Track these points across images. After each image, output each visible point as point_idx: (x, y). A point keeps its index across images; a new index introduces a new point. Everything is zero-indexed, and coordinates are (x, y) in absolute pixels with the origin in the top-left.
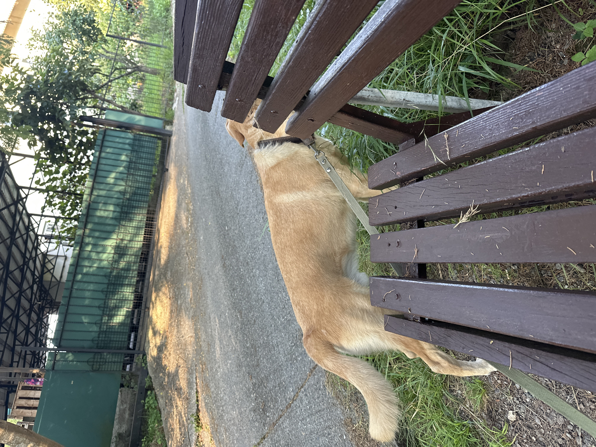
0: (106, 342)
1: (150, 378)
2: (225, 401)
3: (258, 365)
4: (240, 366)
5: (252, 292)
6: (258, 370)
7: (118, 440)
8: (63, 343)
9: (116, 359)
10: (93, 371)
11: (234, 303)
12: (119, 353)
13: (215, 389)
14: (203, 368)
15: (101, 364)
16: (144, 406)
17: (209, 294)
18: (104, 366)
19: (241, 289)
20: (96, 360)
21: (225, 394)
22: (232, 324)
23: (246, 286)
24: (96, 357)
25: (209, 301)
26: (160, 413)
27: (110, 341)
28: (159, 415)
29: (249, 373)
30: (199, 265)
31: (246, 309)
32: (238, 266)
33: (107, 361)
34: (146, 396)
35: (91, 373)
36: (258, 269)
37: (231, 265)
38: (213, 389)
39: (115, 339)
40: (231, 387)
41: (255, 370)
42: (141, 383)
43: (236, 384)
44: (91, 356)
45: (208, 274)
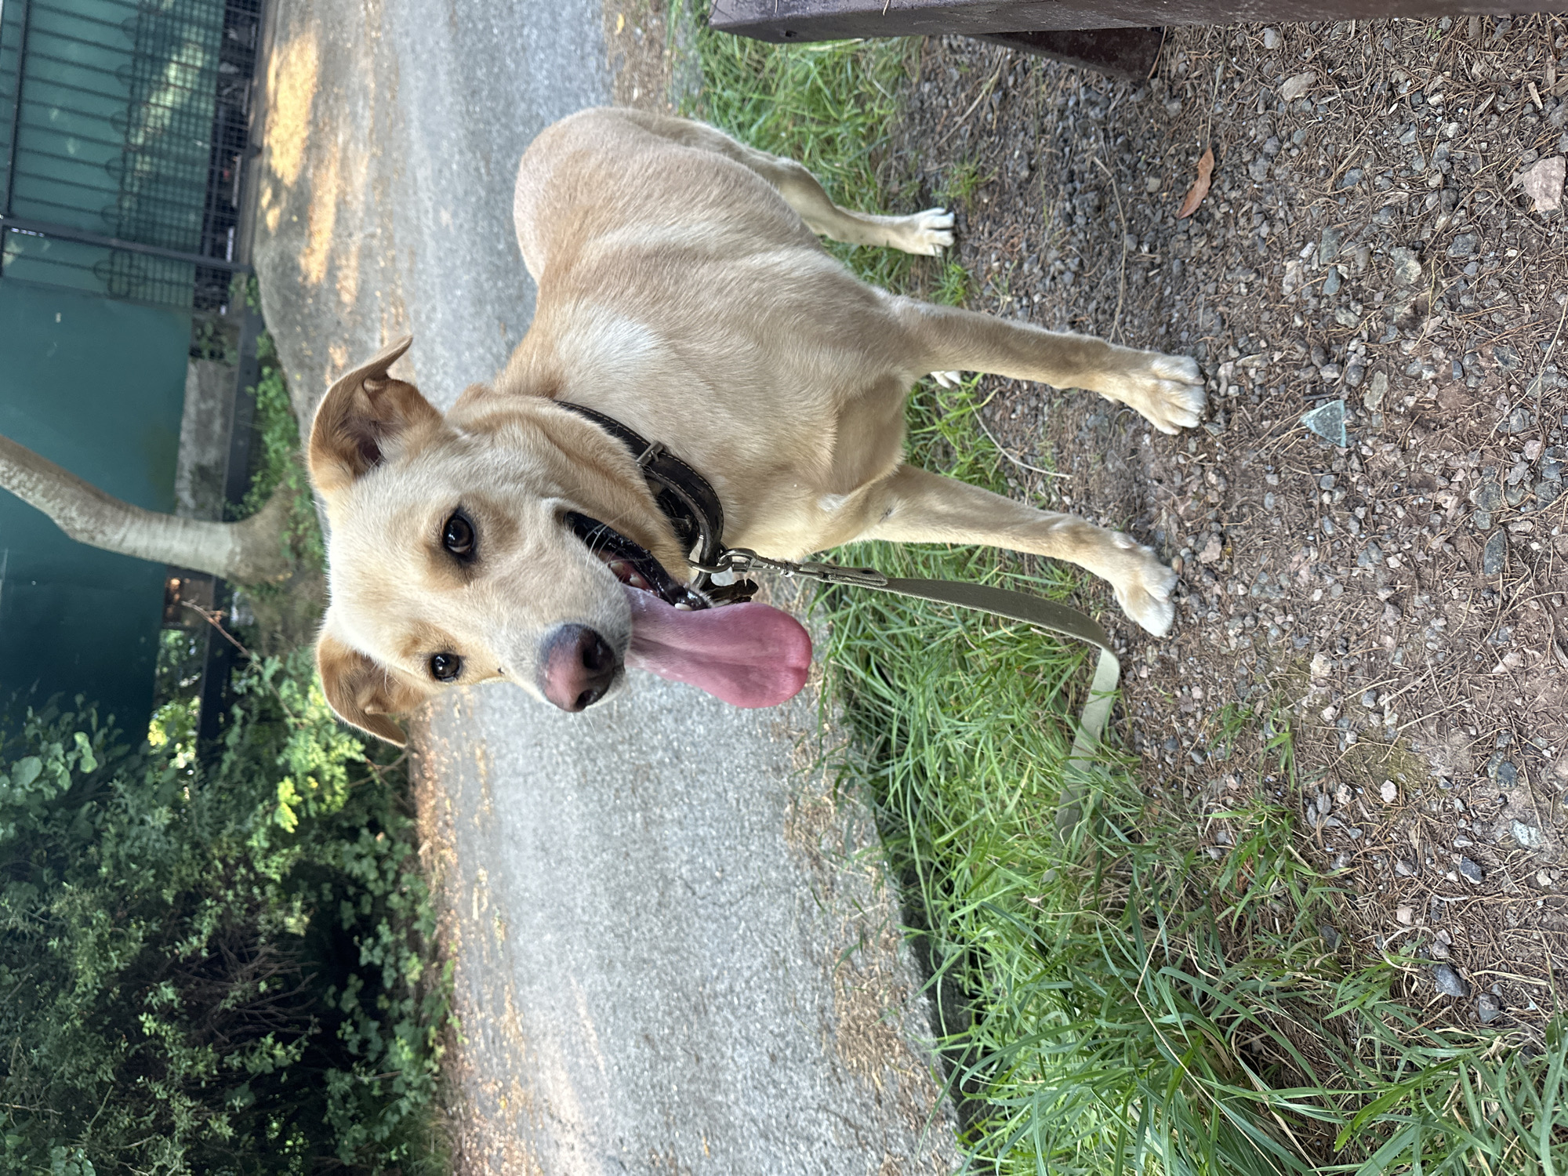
0: (142, 225)
1: (270, 338)
2: (446, 390)
3: (520, 297)
4: (479, 302)
5: (517, 96)
6: (519, 309)
7: (198, 479)
8: (18, 207)
9: (175, 277)
10: (115, 296)
11: (473, 133)
12: (181, 261)
13: (424, 364)
14: (397, 316)
15: (134, 280)
16: (255, 403)
17: (414, 112)
18: (141, 289)
19: (491, 90)
20: (117, 269)
21: (445, 373)
22: (466, 193)
23: (503, 80)
24: (118, 260)
25: (415, 133)
26: (296, 421)
27: (154, 223)
28: (293, 426)
29: (499, 319)
30: (391, 24)
31: (501, 148)
32: (488, 20)
33: (150, 275)
34: (260, 378)
35: (109, 303)
36: (536, 25)
37: (469, 17)
38: (419, 366)
39: (167, 221)
40: (459, 355)
41: (514, 310)
42: (246, 347)
43: (470, 347)
44: (105, 254)
45: (413, 50)
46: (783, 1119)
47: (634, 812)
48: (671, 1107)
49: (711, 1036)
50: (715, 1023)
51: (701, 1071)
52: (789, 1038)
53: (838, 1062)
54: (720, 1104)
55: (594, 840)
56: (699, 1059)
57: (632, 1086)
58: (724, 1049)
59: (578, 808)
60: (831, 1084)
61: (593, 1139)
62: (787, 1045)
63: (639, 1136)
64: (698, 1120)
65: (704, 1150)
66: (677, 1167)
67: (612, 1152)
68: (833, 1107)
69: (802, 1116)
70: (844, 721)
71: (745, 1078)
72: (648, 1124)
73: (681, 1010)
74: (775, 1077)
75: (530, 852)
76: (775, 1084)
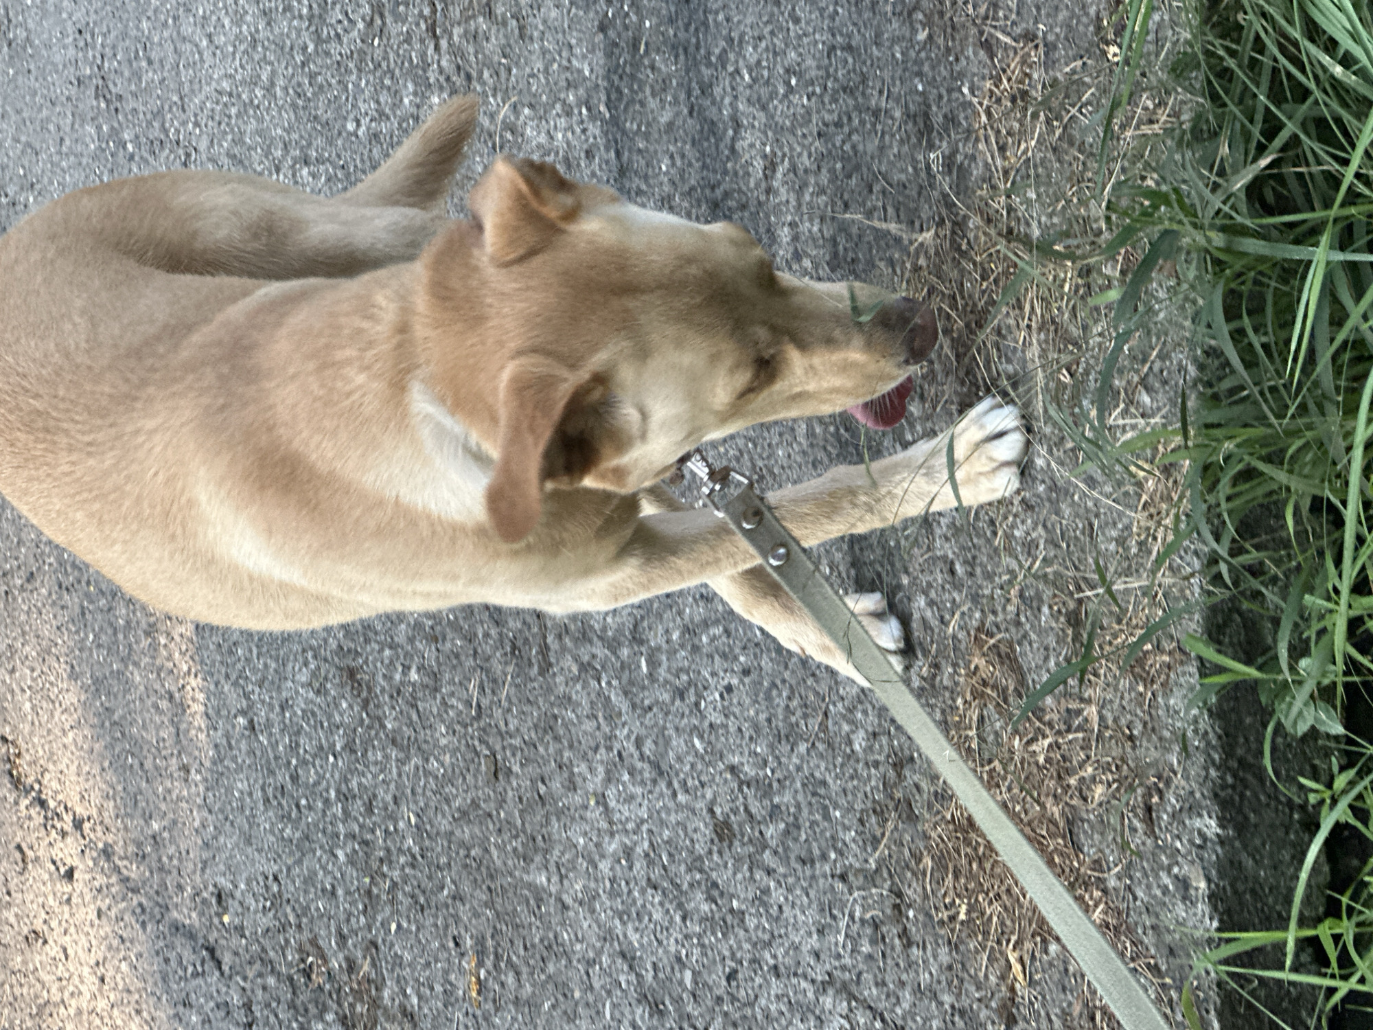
46: (717, 978)
47: (424, 87)
48: (388, 859)
49: (548, 726)
50: (567, 700)
51: (502, 802)
52: (784, 798)
53: (912, 892)
54: (539, 896)
55: (279, 123)
56: (498, 772)
57: (283, 777)
58: (581, 768)
59: (239, 21)
60: (878, 938)
61: (134, 871)
62: (775, 812)
63: (277, 901)
64: (464, 911)
65: (465, 986)
66: (375, 1003)
67: (192, 919)
68: (870, 992)
69: (776, 987)
70: (1180, 68)
71: (628, 852)
72: (310, 880)
73: (470, 638)
74: (721, 877)
75: (62, 90)
76: (713, 891)
